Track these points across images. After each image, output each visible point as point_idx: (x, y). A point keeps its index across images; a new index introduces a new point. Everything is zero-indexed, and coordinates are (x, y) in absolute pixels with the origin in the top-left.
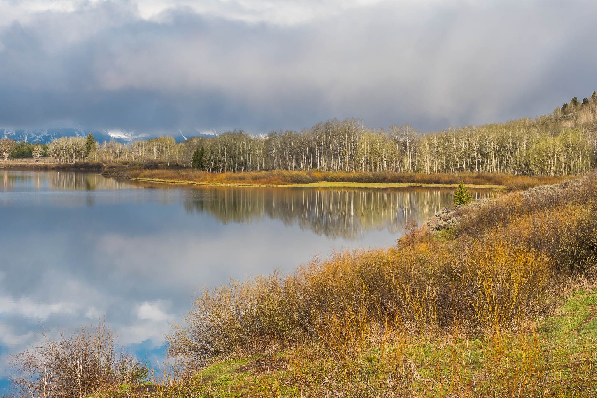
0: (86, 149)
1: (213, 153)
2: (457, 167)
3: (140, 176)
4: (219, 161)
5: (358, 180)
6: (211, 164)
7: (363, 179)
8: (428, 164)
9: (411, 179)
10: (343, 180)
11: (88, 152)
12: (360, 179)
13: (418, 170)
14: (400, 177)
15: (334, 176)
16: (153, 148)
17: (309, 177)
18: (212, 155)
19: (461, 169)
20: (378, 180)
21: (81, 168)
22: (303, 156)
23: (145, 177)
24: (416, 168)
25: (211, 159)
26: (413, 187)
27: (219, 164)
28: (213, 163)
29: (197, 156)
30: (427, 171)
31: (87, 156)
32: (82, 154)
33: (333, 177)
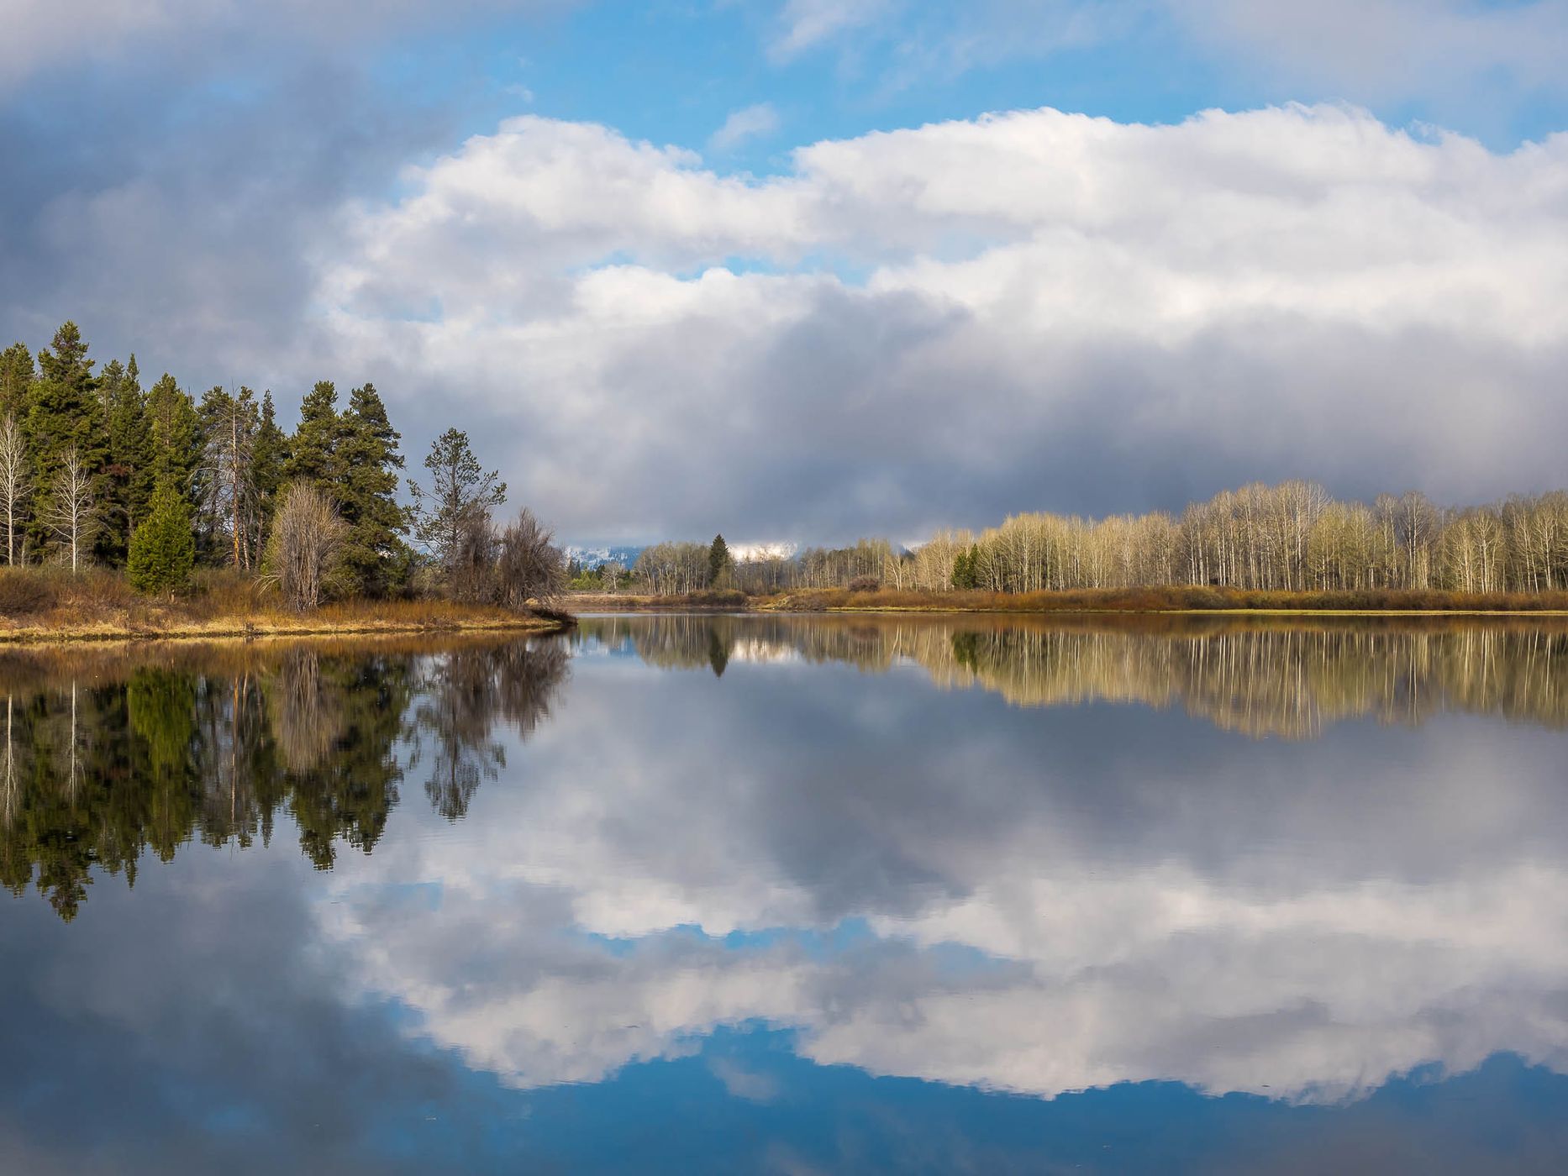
0: (711, 566)
1: (998, 555)
2: (1531, 579)
3: (848, 604)
4: (1011, 572)
5: (1323, 603)
6: (994, 580)
7: (1335, 602)
8: (1469, 575)
9: (1442, 602)
10: (1288, 605)
11: (714, 573)
12: (1328, 602)
13: (1448, 586)
14: (1416, 598)
15: (1269, 598)
16: (845, 564)
17: (1221, 597)
18: (995, 560)
19: (1542, 584)
20: (1368, 603)
21: (703, 604)
22: (1192, 560)
23: (859, 604)
24: (1446, 580)
25: (993, 569)
26: (1446, 617)
27: (1011, 579)
28: (997, 578)
29: (964, 564)
30: (1469, 586)
31: (711, 581)
32: (701, 578)
33: (1266, 599)
